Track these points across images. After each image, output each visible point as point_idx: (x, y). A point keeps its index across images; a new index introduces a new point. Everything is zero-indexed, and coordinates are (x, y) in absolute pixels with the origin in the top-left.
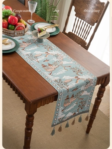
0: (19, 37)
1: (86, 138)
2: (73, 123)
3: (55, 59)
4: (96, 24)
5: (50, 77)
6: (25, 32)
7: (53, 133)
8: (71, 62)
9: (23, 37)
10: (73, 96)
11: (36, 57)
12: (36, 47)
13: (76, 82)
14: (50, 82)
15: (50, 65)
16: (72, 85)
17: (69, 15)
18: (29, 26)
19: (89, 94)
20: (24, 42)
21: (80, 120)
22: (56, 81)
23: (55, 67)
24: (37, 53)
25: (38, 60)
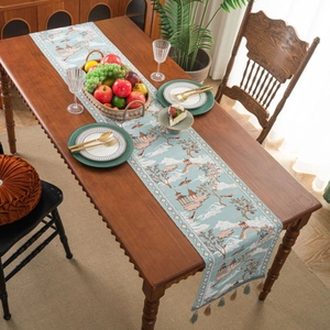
0: (133, 122)
1: (259, 310)
2: (233, 297)
3: (202, 179)
4: (288, 81)
5: (192, 224)
6: (144, 110)
7: (194, 319)
8: (235, 185)
9: (141, 120)
10: (234, 262)
11: (165, 174)
12: (166, 147)
13: (241, 237)
14: (190, 237)
15: (192, 193)
16: (233, 244)
17: (234, 54)
18: (152, 90)
19: (266, 250)
20: (142, 135)
21: (247, 291)
22: (202, 234)
23: (201, 198)
24: (168, 162)
25: (170, 181)
